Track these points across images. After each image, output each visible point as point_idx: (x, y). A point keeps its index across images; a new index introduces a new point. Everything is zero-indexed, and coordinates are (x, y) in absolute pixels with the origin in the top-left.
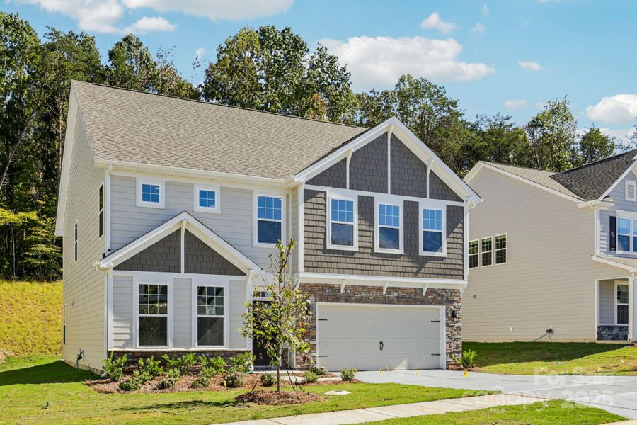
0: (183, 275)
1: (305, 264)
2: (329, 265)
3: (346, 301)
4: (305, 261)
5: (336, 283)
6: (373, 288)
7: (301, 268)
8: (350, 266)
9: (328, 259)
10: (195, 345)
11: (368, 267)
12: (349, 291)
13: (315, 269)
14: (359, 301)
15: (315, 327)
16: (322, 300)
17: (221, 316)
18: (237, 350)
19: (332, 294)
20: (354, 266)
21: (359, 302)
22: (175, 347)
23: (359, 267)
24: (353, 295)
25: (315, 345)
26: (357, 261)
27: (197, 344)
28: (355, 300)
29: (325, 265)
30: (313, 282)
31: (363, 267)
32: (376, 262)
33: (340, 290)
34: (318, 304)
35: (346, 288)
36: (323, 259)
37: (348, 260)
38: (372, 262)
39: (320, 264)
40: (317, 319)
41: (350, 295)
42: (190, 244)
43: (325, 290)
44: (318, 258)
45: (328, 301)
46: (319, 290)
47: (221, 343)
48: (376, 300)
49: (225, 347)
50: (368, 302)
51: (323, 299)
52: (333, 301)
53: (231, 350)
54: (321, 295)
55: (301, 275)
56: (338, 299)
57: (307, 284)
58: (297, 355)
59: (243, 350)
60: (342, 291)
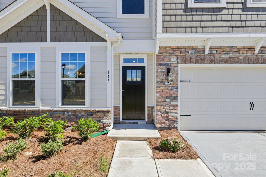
0: (48, 44)
1: (163, 24)
2: (191, 24)
3: (212, 62)
4: (163, 21)
5: (199, 44)
6: (244, 47)
7: (160, 29)
8: (216, 24)
9: (190, 18)
10: (59, 105)
11: (239, 24)
12: (214, 52)
13: (175, 29)
14: (226, 61)
15: (177, 88)
16: (184, 62)
17: (83, 79)
18: (97, 109)
19: (195, 55)
20: (222, 24)
21: (225, 63)
22: (42, 106)
23: (227, 24)
24: (219, 55)
25: (177, 105)
26: (224, 18)
27: (60, 103)
28: (222, 60)
29: (186, 24)
30: (174, 44)
31: (233, 24)
32: (249, 18)
33: (204, 51)
34: (180, 66)
35: (211, 48)
36: (184, 18)
37: (214, 18)
38: (243, 18)
39: (180, 24)
40: (179, 80)
41: (216, 55)
42: (55, 17)
43: (188, 52)
44: (179, 18)
45: (191, 62)
46: (181, 52)
47: (83, 103)
48: (247, 60)
49: (87, 107)
50: (237, 62)
51: (185, 60)
52: (197, 62)
53: (93, 109)
54: (183, 57)
55: (158, 36)
56: (202, 61)
57: (168, 47)
58: (157, 115)
59: (104, 109)
60: (207, 51)
